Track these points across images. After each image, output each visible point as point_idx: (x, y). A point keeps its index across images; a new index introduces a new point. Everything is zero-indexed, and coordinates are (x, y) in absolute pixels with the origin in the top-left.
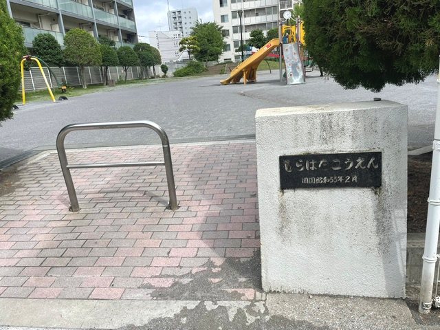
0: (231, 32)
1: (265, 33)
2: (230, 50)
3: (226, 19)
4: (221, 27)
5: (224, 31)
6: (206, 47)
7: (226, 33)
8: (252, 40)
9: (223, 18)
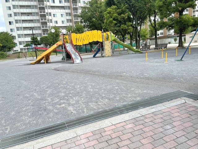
0: (17, 37)
1: (39, 39)
2: (17, 46)
3: (13, 30)
4: (11, 35)
5: (13, 36)
6: (6, 45)
7: (14, 37)
8: (32, 41)
9: (11, 30)
